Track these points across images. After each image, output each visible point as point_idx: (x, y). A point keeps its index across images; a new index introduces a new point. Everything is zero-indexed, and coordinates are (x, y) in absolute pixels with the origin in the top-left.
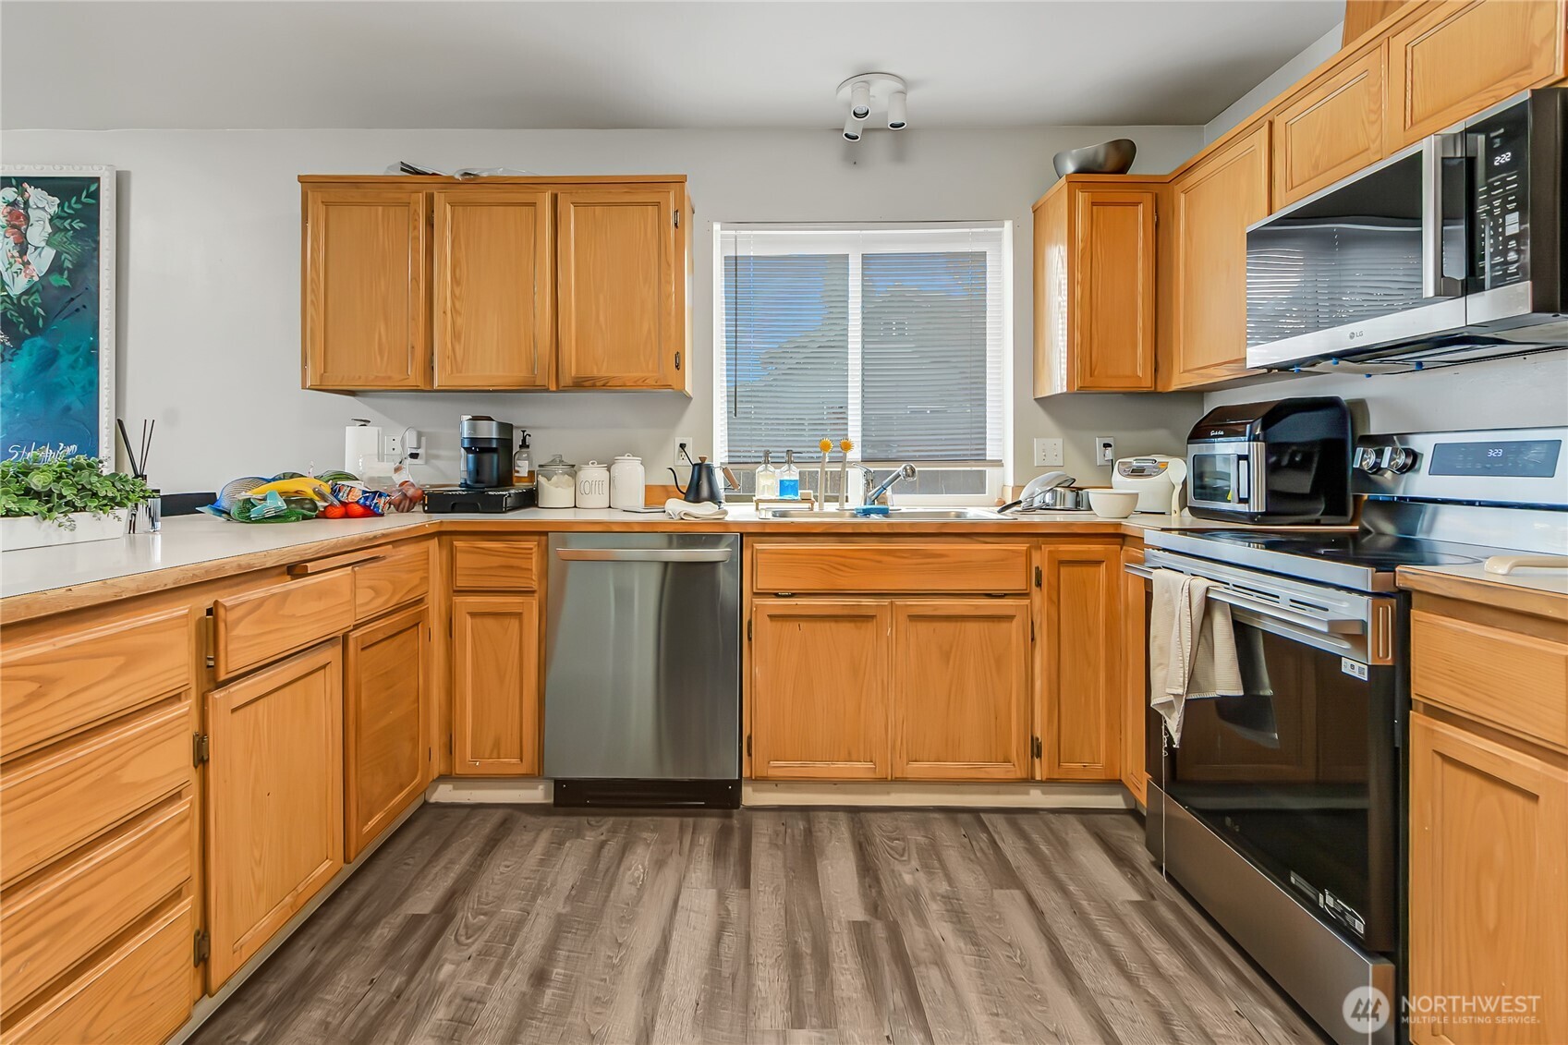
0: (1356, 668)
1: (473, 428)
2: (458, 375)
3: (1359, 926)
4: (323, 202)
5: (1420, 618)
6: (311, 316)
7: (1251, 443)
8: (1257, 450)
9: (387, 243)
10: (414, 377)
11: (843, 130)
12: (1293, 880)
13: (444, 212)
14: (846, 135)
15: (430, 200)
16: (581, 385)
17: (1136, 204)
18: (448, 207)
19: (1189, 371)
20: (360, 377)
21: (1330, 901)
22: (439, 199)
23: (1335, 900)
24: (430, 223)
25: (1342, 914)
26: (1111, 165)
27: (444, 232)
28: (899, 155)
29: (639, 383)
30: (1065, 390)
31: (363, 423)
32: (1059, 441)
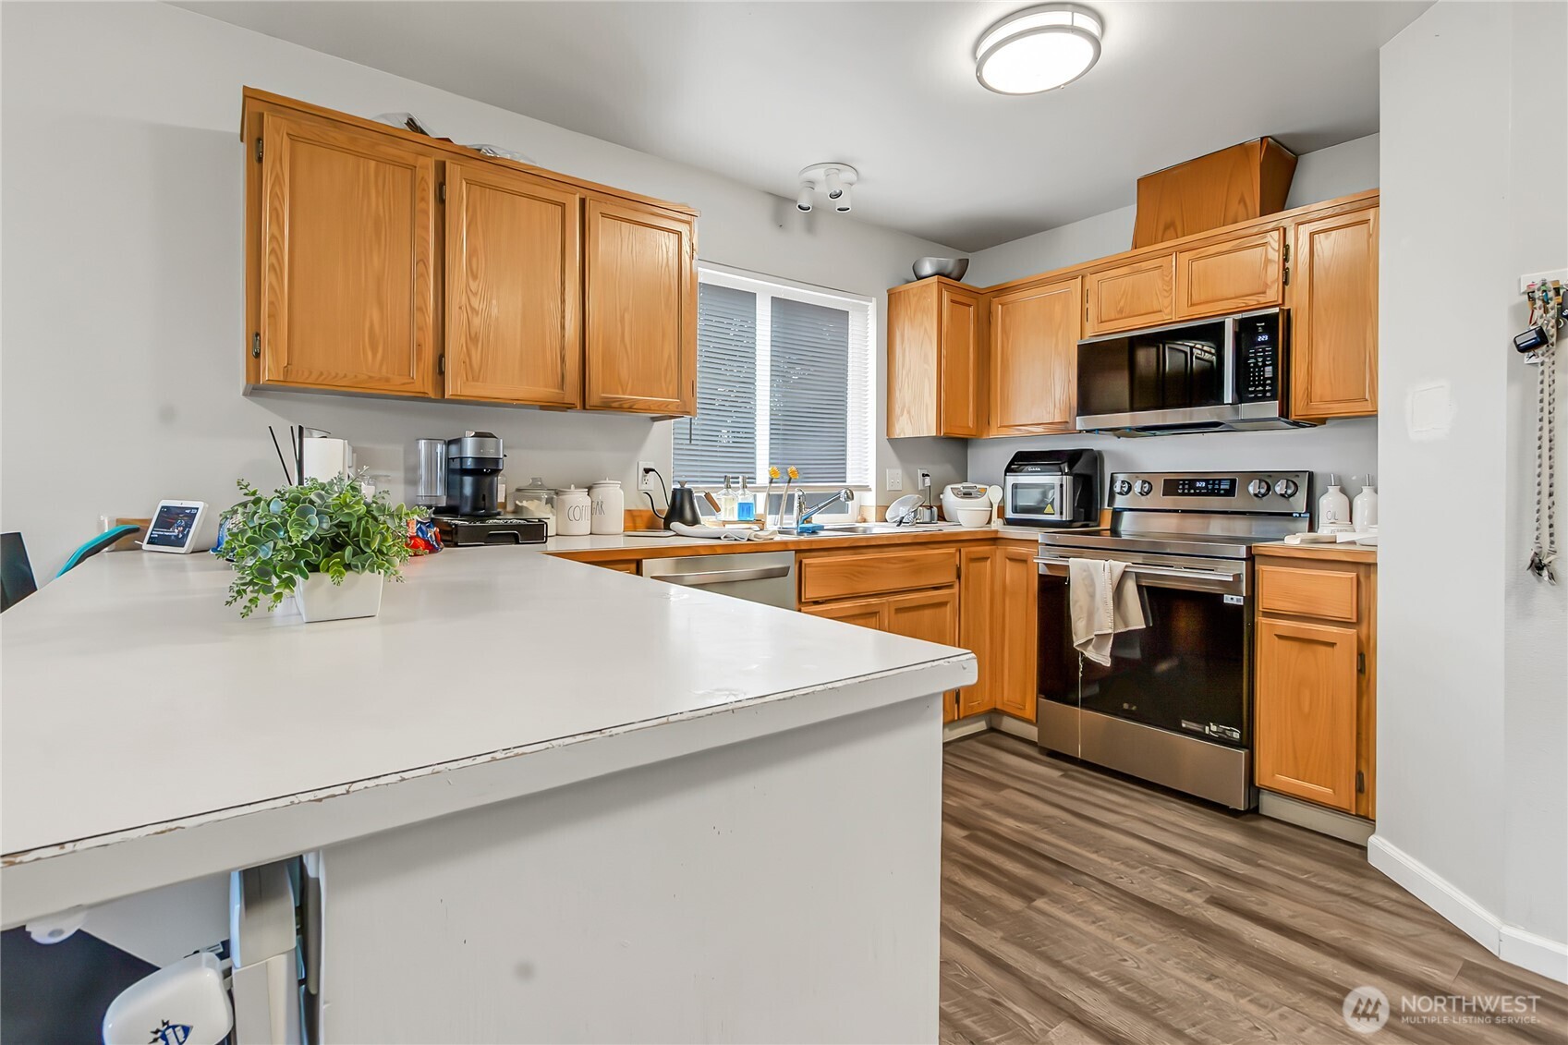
0: (1235, 599)
1: (479, 447)
2: (472, 383)
3: (1236, 735)
4: (288, 134)
5: (1262, 568)
6: (270, 284)
7: (1064, 477)
8: (1067, 480)
9: (381, 207)
10: (421, 380)
11: (796, 202)
12: (1184, 725)
13: (457, 188)
14: (799, 207)
15: (441, 168)
16: (607, 406)
17: (970, 306)
18: (464, 183)
19: (1005, 427)
20: (345, 376)
21: (1214, 728)
22: (453, 171)
23: (1218, 727)
24: (441, 200)
25: (1224, 733)
26: (955, 274)
27: (459, 214)
28: (810, 227)
29: (662, 408)
30: (935, 434)
31: (325, 434)
32: (899, 471)
